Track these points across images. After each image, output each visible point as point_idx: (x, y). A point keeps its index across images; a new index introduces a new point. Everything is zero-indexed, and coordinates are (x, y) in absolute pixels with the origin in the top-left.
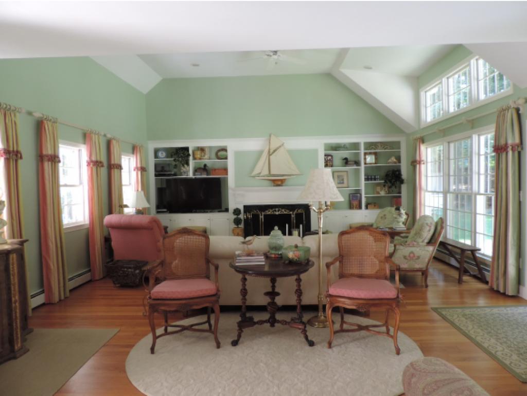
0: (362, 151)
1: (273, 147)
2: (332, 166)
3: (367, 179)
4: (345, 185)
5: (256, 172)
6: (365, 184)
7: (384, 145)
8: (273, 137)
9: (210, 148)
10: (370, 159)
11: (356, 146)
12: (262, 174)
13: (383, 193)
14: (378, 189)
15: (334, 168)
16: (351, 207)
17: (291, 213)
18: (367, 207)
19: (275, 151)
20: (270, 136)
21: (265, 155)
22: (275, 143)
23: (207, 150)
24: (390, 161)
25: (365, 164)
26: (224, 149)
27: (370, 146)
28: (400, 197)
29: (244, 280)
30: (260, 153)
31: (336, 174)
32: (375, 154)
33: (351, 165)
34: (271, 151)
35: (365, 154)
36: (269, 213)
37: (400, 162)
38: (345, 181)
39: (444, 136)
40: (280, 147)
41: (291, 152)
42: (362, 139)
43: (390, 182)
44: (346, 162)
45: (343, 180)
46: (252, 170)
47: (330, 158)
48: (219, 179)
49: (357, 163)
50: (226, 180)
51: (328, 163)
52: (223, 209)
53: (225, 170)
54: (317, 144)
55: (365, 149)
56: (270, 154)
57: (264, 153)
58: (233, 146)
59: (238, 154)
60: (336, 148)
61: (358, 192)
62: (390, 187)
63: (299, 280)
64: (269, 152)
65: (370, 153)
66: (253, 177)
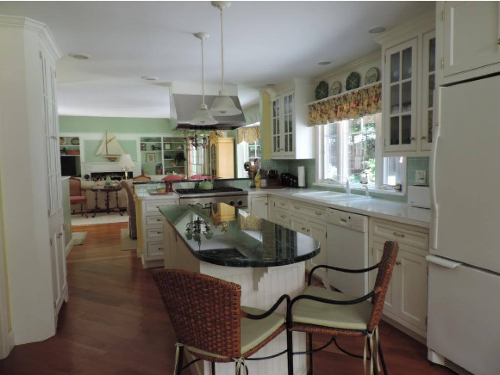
0: (162, 143)
1: (108, 140)
2: (145, 150)
3: (166, 157)
4: (154, 161)
5: (98, 153)
6: (165, 161)
7: (175, 139)
8: (108, 132)
9: (67, 138)
10: (168, 147)
11: (159, 139)
12: (102, 154)
13: (175, 166)
14: (172, 163)
15: (147, 152)
16: (157, 173)
18: (166, 174)
19: (110, 141)
20: (107, 132)
21: (104, 143)
22: (110, 137)
23: (65, 140)
24: (178, 148)
25: (165, 149)
26: (77, 139)
27: (166, 139)
28: (184, 168)
29: (96, 194)
30: (101, 142)
31: (148, 155)
32: (171, 144)
33: (157, 150)
35: (164, 144)
37: (183, 149)
38: (154, 159)
40: (113, 139)
41: (119, 142)
42: (162, 136)
43: (178, 159)
44: (154, 148)
45: (152, 158)
46: (96, 151)
47: (144, 145)
48: (74, 157)
49: (160, 149)
50: (79, 157)
51: (143, 148)
52: (77, 174)
53: (78, 151)
54: (136, 138)
55: (164, 141)
56: (107, 143)
58: (83, 137)
59: (86, 142)
60: (148, 140)
61: (161, 165)
62: (178, 163)
65: (168, 143)
66: (97, 156)
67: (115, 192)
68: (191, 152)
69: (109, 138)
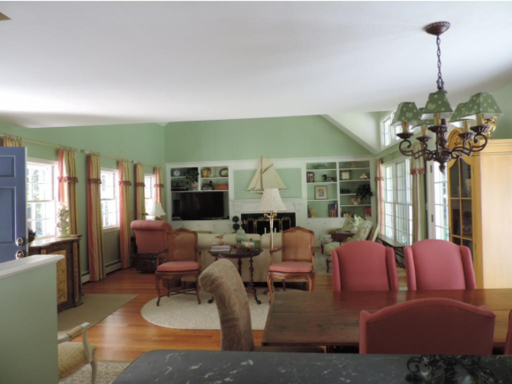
0: (338, 170)
1: (264, 167)
2: (313, 182)
3: (342, 191)
4: (325, 197)
5: (251, 186)
6: (341, 197)
7: (357, 164)
8: (264, 158)
9: (215, 168)
10: (346, 176)
11: (333, 165)
12: (256, 189)
13: (356, 204)
14: (353, 200)
15: (316, 184)
16: (330, 215)
17: (279, 220)
18: (342, 216)
19: (266, 170)
20: (262, 158)
21: (258, 173)
22: (266, 164)
23: (213, 171)
24: (362, 177)
25: (341, 179)
26: (226, 169)
27: (344, 165)
28: (370, 207)
30: (255, 171)
31: (317, 188)
32: (350, 171)
33: (329, 181)
34: (263, 170)
35: (341, 172)
36: (261, 220)
37: (369, 177)
38: (325, 194)
39: (393, 159)
40: (270, 167)
41: (279, 171)
42: (337, 160)
43: (361, 194)
44: (325, 178)
45: (323, 193)
46: (248, 185)
47: (311, 175)
48: (222, 193)
49: (334, 179)
50: (227, 193)
51: (310, 179)
52: (225, 216)
53: (226, 185)
54: (300, 164)
55: (340, 168)
56: (262, 173)
57: (257, 171)
58: (233, 166)
59: (236, 173)
60: (317, 166)
61: (335, 203)
62: (362, 199)
63: (251, 261)
64: (261, 171)
65: (345, 171)
66: (249, 191)
67: (249, 259)
68: (383, 183)
69: (265, 166)
